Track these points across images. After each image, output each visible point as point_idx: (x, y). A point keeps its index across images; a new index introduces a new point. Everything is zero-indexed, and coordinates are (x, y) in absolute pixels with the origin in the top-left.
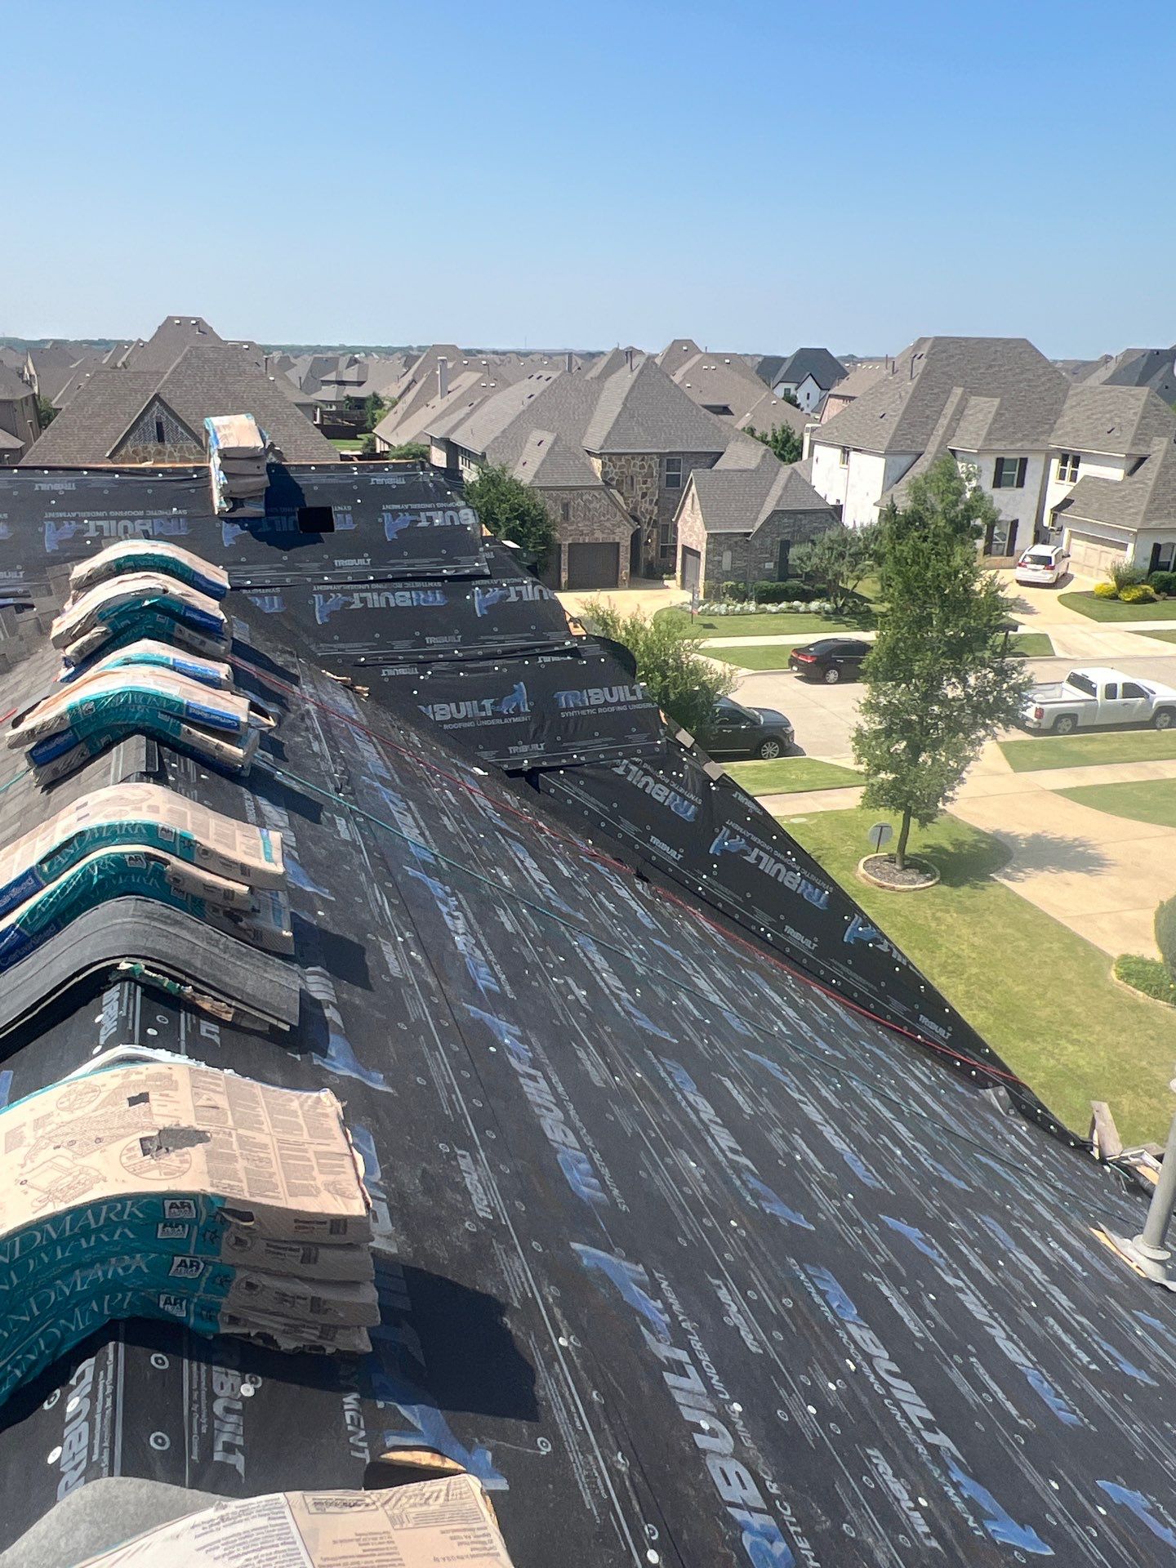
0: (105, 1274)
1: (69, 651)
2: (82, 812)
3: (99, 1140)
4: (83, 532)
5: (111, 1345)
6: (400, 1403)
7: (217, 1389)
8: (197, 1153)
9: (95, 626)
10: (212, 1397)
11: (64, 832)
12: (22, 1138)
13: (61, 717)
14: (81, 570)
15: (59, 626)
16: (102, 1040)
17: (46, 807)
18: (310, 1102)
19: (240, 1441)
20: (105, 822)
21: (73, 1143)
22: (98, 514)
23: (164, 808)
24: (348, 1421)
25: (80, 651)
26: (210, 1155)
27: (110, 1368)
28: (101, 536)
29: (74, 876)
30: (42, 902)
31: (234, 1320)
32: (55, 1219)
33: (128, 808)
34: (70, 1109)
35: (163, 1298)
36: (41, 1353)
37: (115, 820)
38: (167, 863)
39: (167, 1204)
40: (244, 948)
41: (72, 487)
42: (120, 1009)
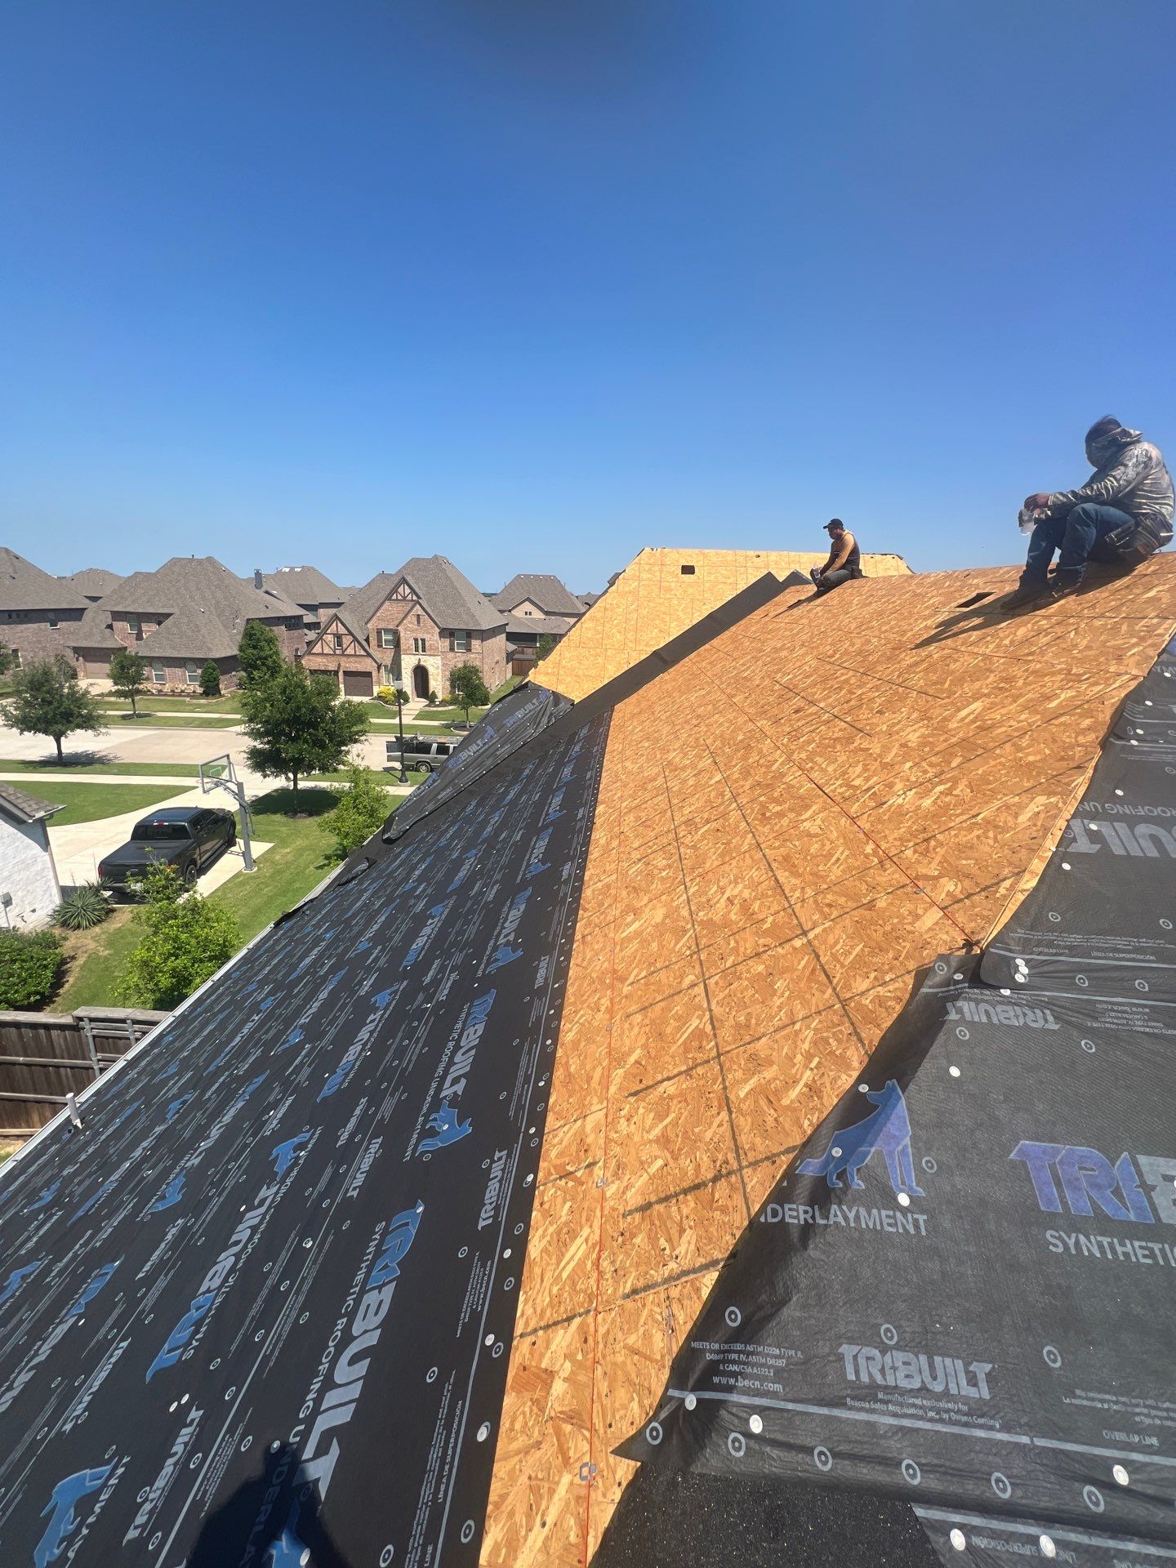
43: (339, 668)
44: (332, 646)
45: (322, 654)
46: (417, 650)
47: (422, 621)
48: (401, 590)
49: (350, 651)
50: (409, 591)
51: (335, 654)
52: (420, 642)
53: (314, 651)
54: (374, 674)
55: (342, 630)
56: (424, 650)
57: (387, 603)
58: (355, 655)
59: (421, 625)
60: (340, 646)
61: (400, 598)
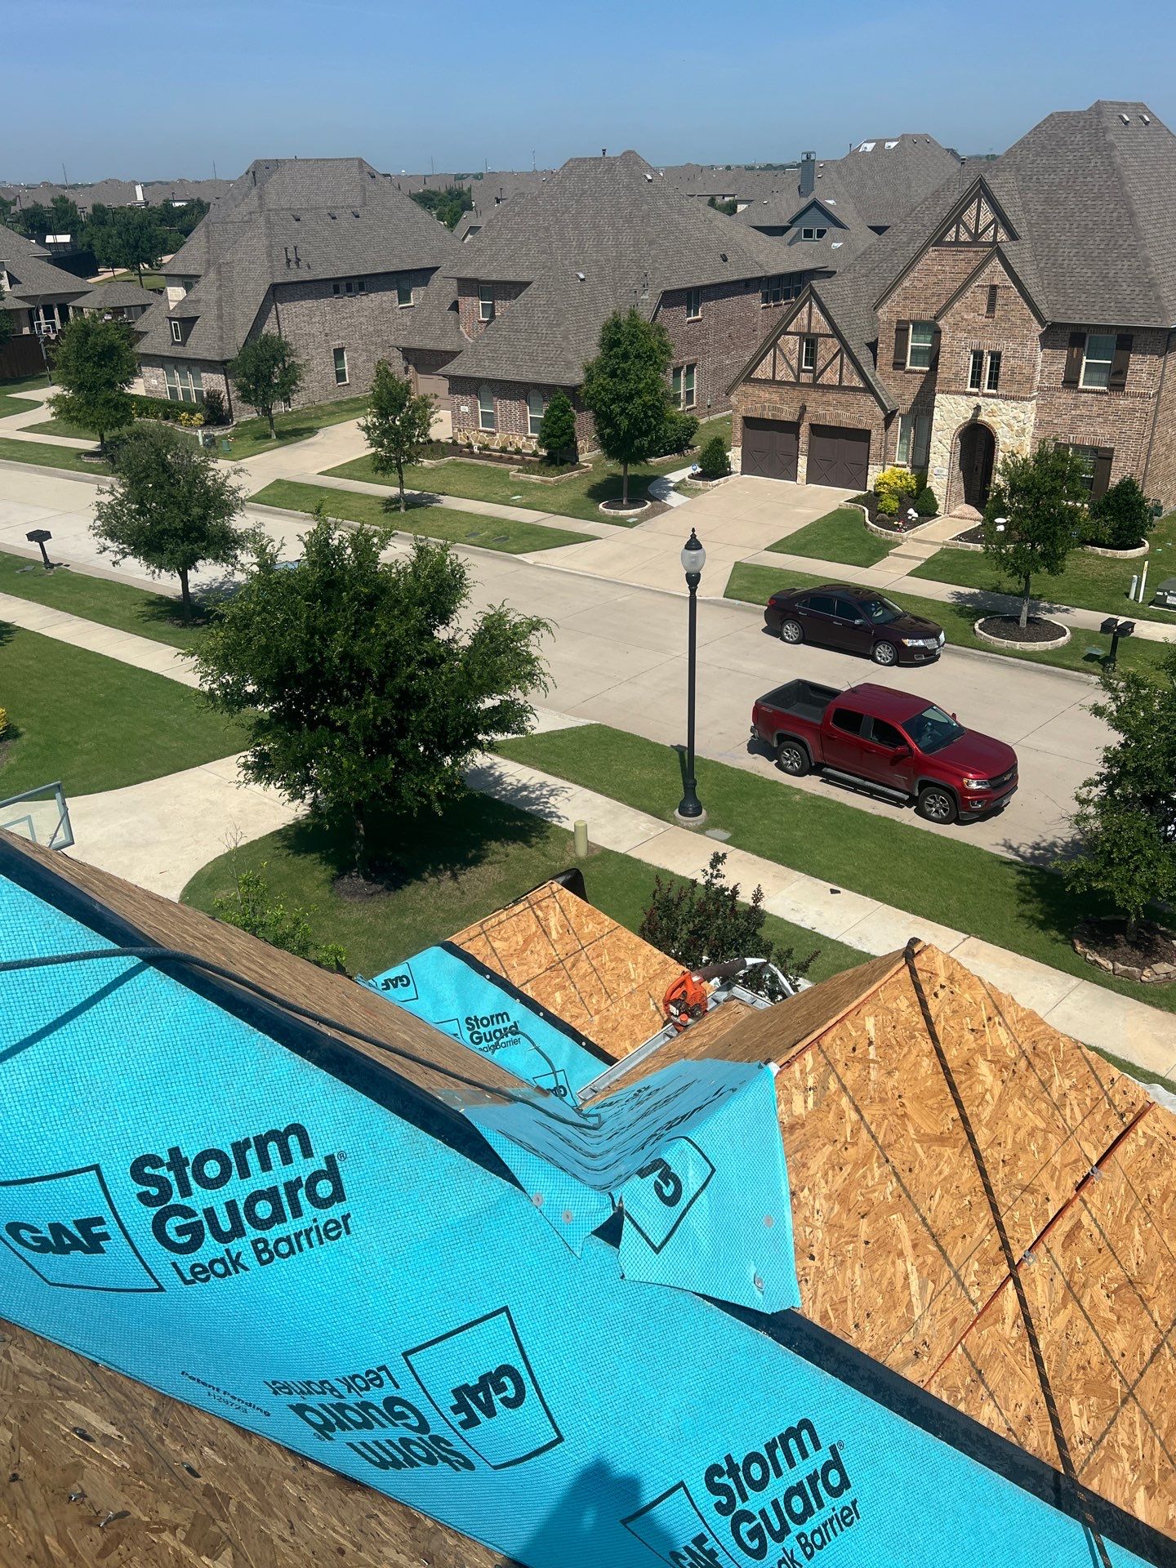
43: (801, 416)
44: (794, 363)
45: (772, 382)
46: (976, 383)
47: (1000, 301)
48: (969, 216)
49: (830, 377)
50: (990, 217)
51: (797, 384)
52: (987, 361)
53: (758, 374)
54: (876, 436)
55: (820, 325)
56: (993, 384)
57: (932, 253)
58: (840, 388)
59: (997, 314)
60: (811, 361)
61: (964, 237)
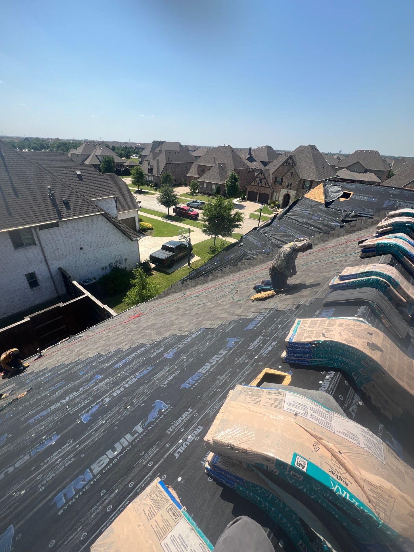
0: (346, 360)
1: (379, 230)
2: (374, 267)
3: (359, 336)
4: (395, 204)
5: (339, 373)
6: (393, 437)
7: (355, 398)
8: (379, 353)
9: (390, 226)
10: (353, 399)
11: (368, 269)
12: (342, 326)
13: (374, 245)
14: (392, 213)
15: (380, 224)
16: (358, 315)
17: (360, 261)
18: (409, 360)
19: (355, 411)
20: (379, 271)
21: (353, 333)
22: (401, 200)
23: (395, 274)
24: (379, 429)
25: (382, 231)
26: (382, 355)
27: (338, 377)
28: (399, 206)
29: (366, 279)
30: (356, 281)
31: (365, 388)
32: (344, 345)
33: (386, 271)
34: (354, 326)
35: (353, 373)
36: (325, 363)
37: (382, 272)
38: (389, 286)
39: (368, 358)
40: (398, 314)
41: (398, 193)
42: (365, 311)
43: (258, 191)
44: (258, 183)
45: (254, 185)
46: (288, 187)
47: (293, 175)
48: (289, 161)
49: (264, 185)
50: (292, 161)
51: (258, 186)
52: (290, 184)
53: (252, 184)
54: (270, 195)
55: (263, 177)
56: (290, 188)
57: (282, 166)
58: (265, 187)
59: (293, 177)
60: (260, 182)
61: (287, 164)
